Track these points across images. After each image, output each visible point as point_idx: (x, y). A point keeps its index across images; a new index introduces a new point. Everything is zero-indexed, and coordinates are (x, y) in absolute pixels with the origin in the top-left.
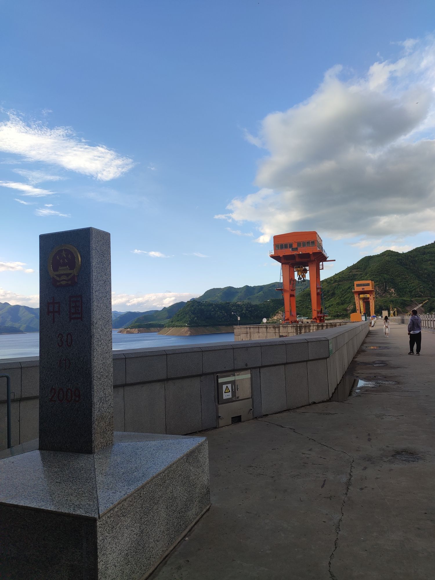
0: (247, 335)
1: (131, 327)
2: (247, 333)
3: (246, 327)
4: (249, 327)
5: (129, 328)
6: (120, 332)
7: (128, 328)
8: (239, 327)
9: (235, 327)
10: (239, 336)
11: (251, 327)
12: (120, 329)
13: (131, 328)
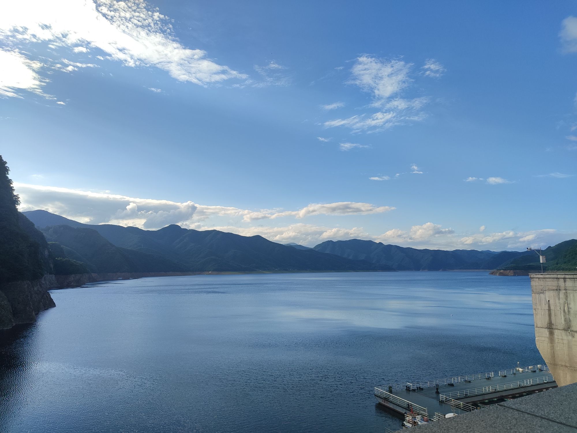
0: (559, 295)
1: (505, 268)
2: (558, 289)
3: (555, 276)
4: (563, 276)
5: (503, 269)
6: (492, 273)
7: (501, 270)
8: (541, 276)
9: (533, 275)
10: (542, 295)
11: (567, 276)
12: (492, 271)
13: (505, 270)
